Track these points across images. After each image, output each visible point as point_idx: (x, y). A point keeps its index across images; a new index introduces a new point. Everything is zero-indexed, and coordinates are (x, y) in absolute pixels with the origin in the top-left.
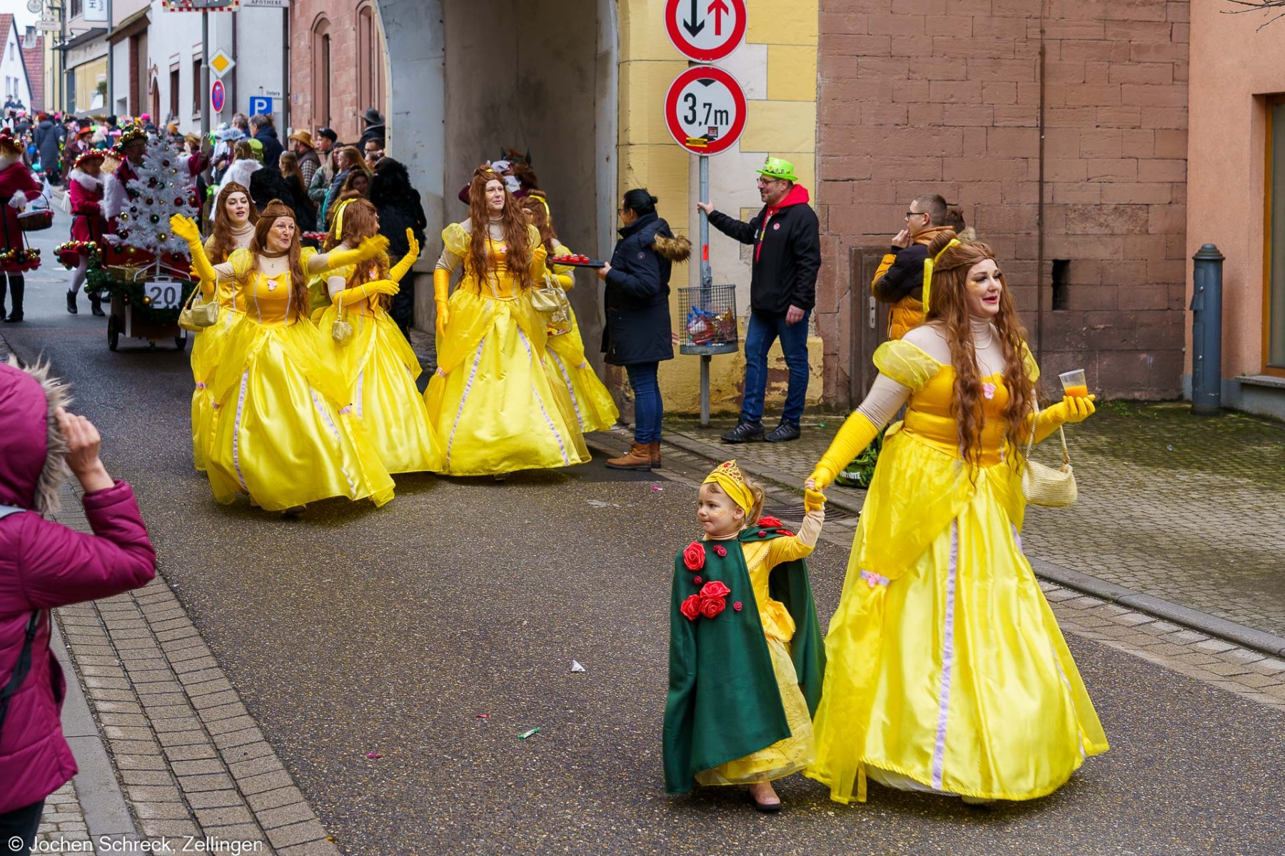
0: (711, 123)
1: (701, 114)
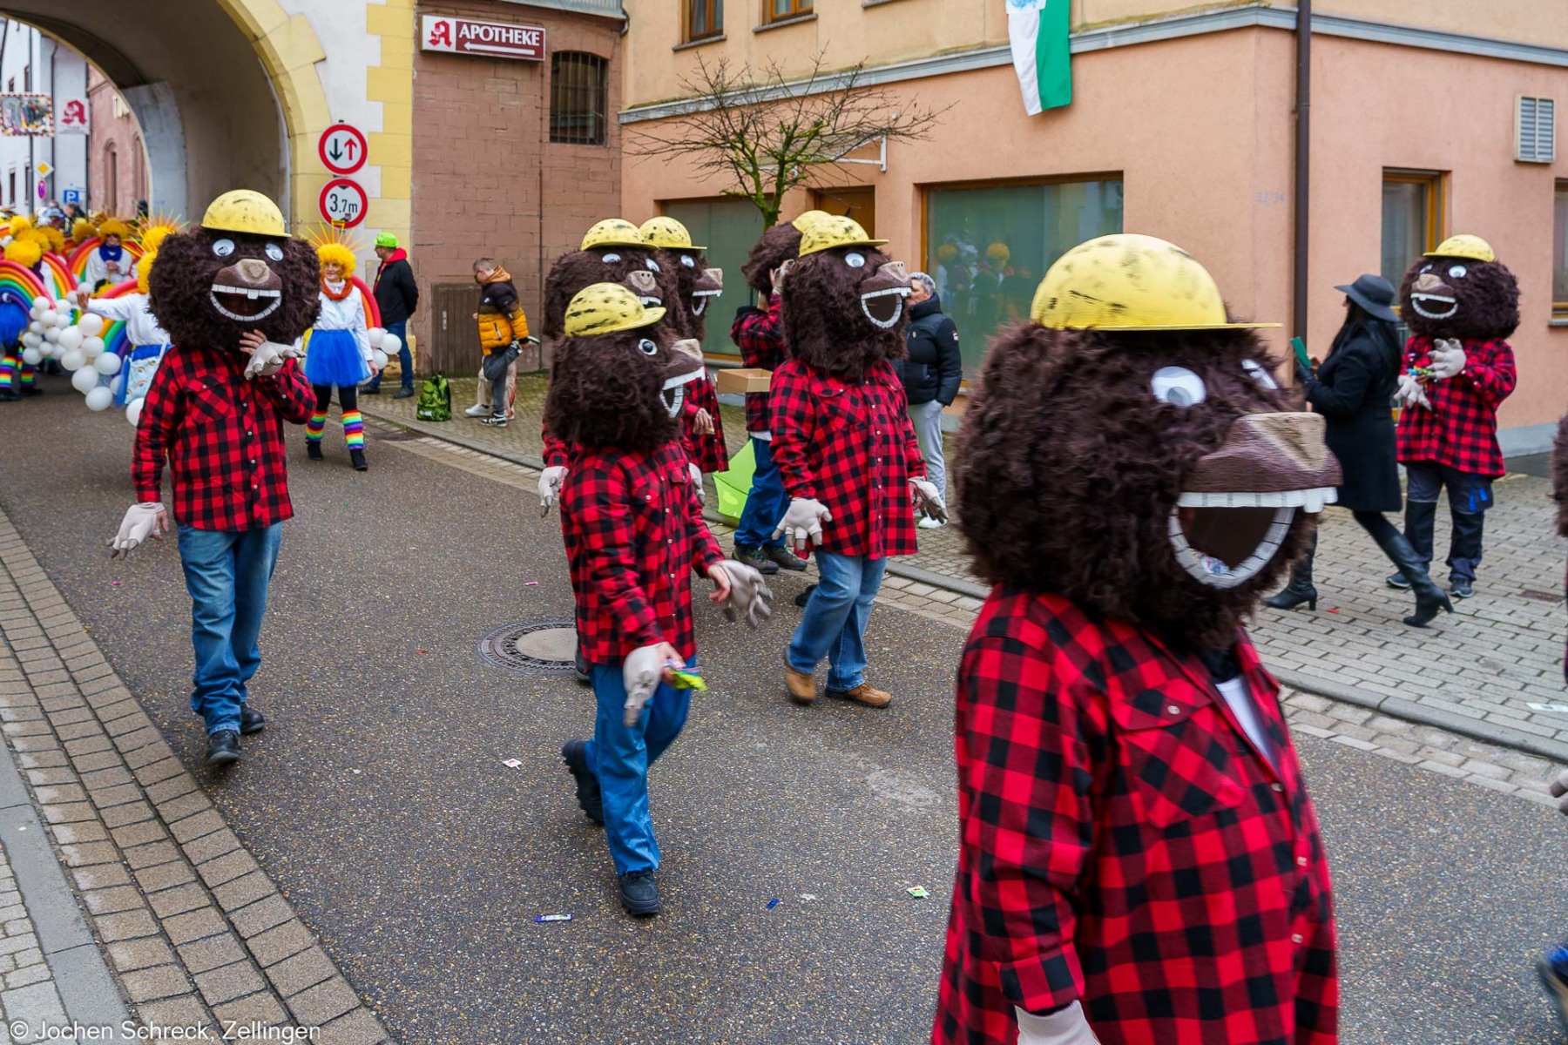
0: (347, 211)
1: (341, 205)
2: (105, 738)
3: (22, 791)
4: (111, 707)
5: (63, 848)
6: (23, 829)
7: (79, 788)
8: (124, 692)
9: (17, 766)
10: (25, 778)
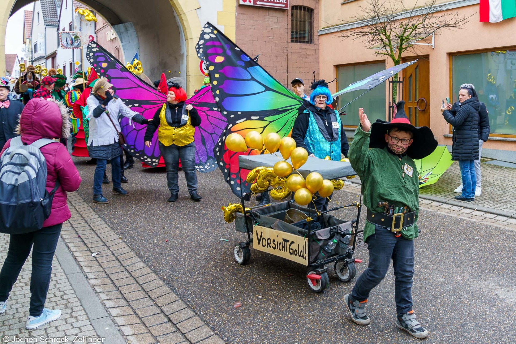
2: (138, 285)
3: (103, 310)
4: (137, 271)
5: (127, 337)
6: (107, 328)
7: (129, 308)
8: (142, 264)
9: (99, 299)
10: (104, 305)
